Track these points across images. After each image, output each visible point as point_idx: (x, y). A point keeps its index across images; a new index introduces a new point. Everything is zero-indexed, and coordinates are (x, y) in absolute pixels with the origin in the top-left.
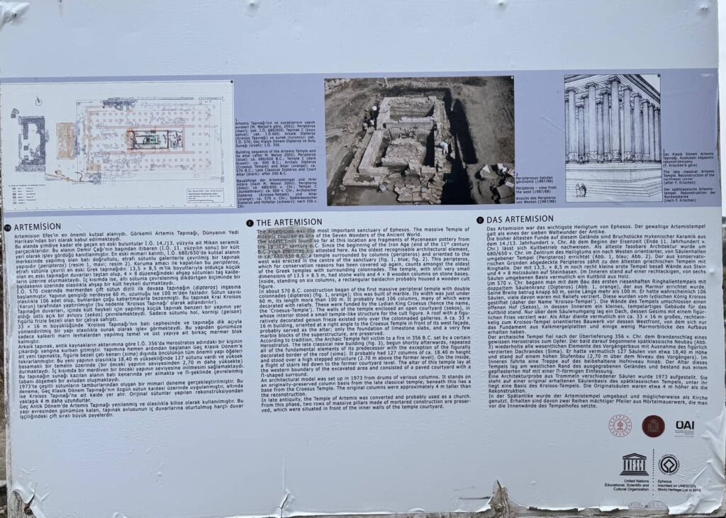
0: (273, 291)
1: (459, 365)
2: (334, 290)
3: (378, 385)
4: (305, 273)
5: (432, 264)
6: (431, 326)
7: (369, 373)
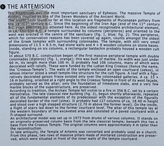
0: (19, 56)
1: (149, 110)
2: (62, 56)
3: (92, 123)
4: (42, 44)
5: (132, 38)
6: (131, 83)
7: (86, 115)
